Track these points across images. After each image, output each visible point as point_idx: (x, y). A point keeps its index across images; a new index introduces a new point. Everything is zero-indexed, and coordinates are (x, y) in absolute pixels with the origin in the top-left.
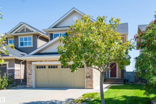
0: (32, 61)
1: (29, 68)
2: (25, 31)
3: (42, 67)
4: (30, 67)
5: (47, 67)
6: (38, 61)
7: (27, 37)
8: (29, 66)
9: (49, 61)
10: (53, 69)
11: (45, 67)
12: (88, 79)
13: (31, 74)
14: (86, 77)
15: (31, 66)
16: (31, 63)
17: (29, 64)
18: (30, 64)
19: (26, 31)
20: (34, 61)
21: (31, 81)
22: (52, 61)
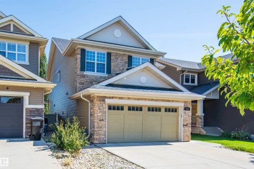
0: (106, 97)
1: (100, 109)
2: (12, 30)
3: (118, 109)
4: (102, 108)
5: (126, 109)
6: (116, 98)
7: (17, 43)
8: (101, 105)
9: (135, 99)
10: (135, 112)
11: (122, 108)
12: (186, 129)
13: (102, 120)
14: (184, 125)
15: (104, 105)
16: (104, 101)
17: (99, 102)
18: (102, 102)
19: (14, 31)
20: (110, 98)
21: (103, 133)
22: (139, 99)
